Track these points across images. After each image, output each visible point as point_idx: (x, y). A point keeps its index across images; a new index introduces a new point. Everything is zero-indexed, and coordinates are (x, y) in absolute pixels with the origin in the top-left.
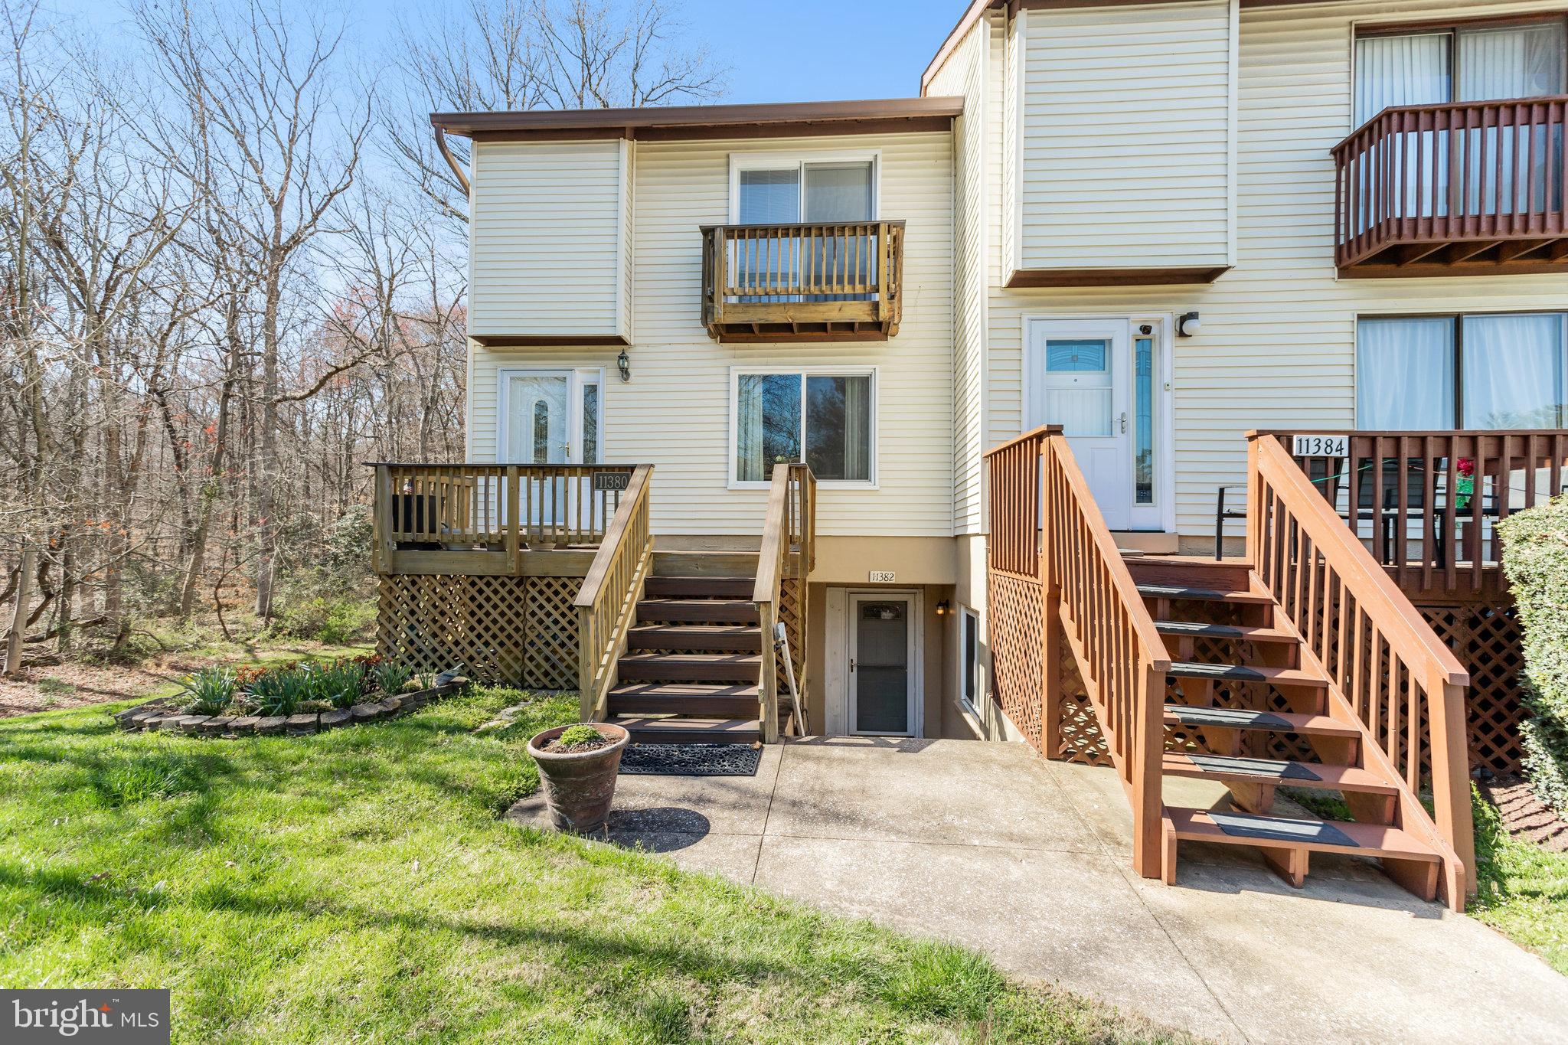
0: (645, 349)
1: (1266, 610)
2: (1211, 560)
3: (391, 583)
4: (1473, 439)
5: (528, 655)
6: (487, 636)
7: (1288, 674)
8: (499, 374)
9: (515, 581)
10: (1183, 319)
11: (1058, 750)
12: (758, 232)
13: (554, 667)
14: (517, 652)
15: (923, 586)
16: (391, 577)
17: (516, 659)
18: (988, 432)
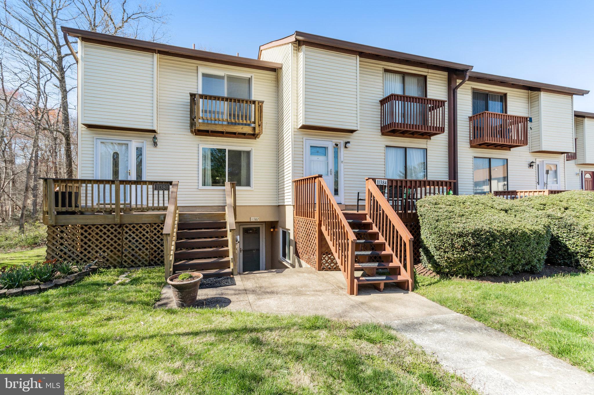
0: (164, 135)
1: (371, 225)
2: (356, 212)
3: (54, 229)
4: (411, 181)
5: (124, 255)
6: (104, 249)
7: (376, 241)
8: (95, 140)
9: (118, 226)
10: (347, 143)
11: (321, 268)
12: (212, 98)
13: (136, 258)
14: (119, 254)
15: (265, 222)
16: (54, 226)
17: (119, 257)
18: (294, 173)
